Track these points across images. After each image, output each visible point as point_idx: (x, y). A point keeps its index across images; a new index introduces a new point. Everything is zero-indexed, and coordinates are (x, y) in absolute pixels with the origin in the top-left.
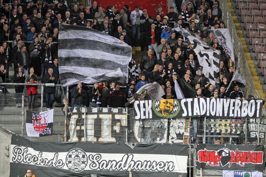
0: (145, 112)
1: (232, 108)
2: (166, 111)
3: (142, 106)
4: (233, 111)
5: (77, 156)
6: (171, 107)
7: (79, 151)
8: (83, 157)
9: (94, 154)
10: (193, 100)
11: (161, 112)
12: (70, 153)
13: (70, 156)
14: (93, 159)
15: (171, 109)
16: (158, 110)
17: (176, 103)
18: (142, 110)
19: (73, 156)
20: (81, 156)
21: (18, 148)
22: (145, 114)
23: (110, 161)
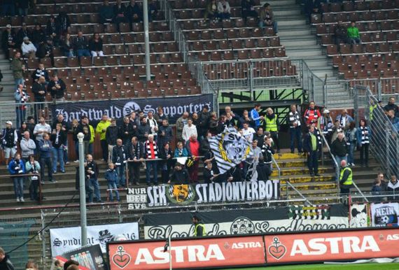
0: (158, 199)
1: (249, 191)
2: (180, 197)
3: (155, 192)
4: (251, 194)
5: (243, 225)
6: (186, 194)
7: (245, 220)
8: (250, 226)
9: (260, 222)
10: (208, 185)
11: (175, 198)
12: (236, 223)
13: (235, 226)
14: (260, 227)
15: (186, 196)
16: (172, 196)
17: (190, 188)
18: (156, 196)
19: (239, 226)
20: (247, 226)
21: (156, 230)
22: (158, 201)
23: (278, 228)
